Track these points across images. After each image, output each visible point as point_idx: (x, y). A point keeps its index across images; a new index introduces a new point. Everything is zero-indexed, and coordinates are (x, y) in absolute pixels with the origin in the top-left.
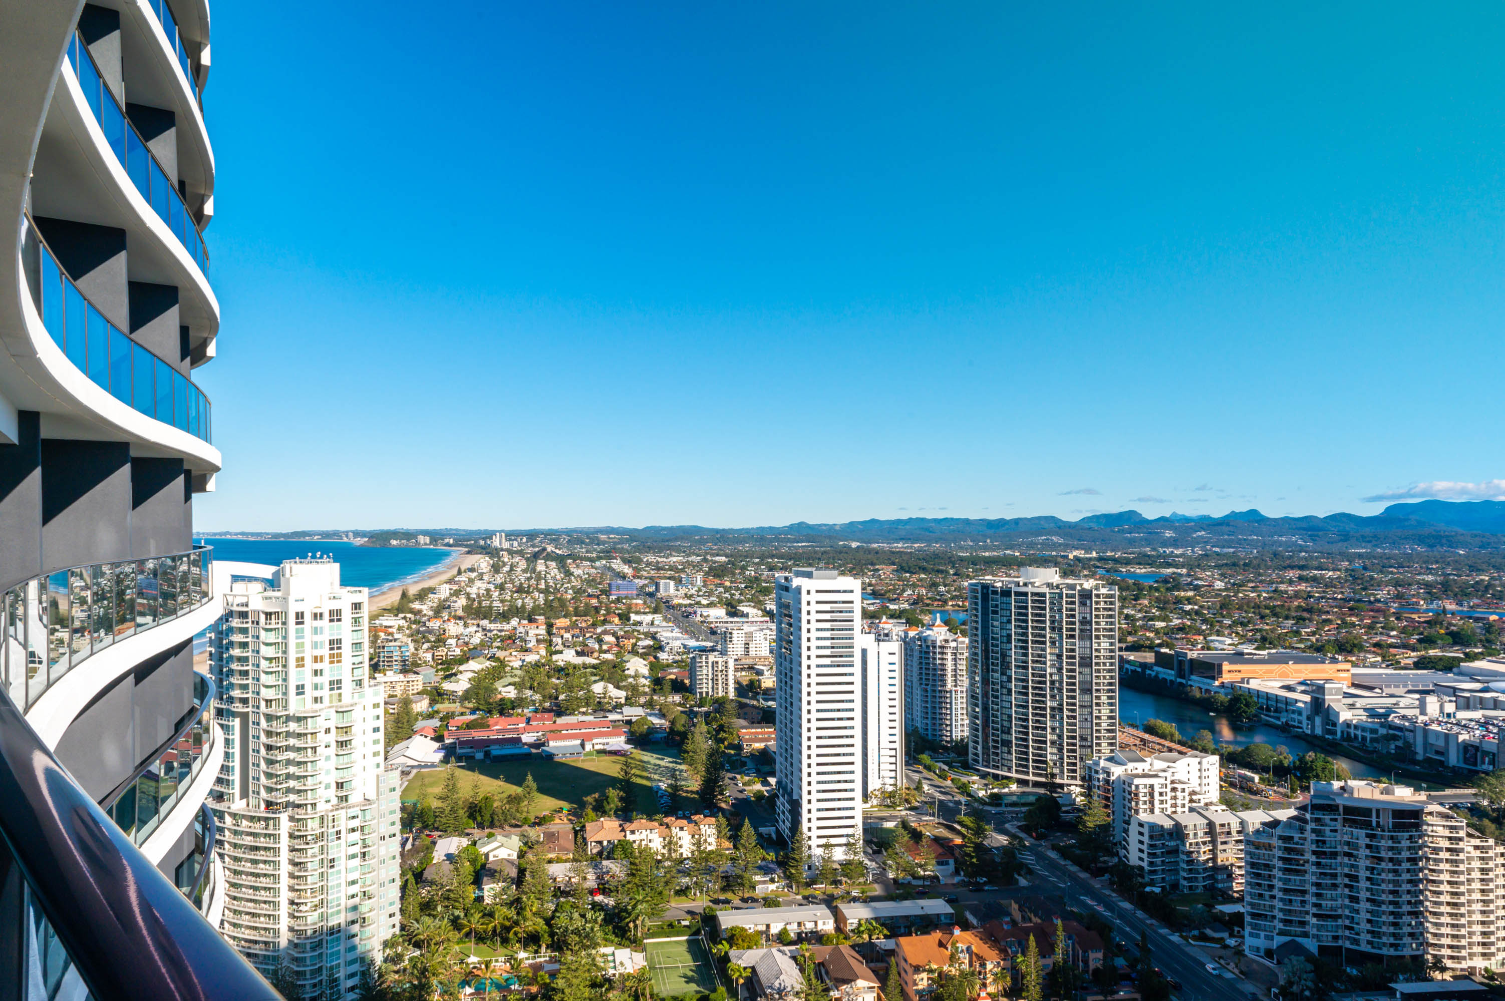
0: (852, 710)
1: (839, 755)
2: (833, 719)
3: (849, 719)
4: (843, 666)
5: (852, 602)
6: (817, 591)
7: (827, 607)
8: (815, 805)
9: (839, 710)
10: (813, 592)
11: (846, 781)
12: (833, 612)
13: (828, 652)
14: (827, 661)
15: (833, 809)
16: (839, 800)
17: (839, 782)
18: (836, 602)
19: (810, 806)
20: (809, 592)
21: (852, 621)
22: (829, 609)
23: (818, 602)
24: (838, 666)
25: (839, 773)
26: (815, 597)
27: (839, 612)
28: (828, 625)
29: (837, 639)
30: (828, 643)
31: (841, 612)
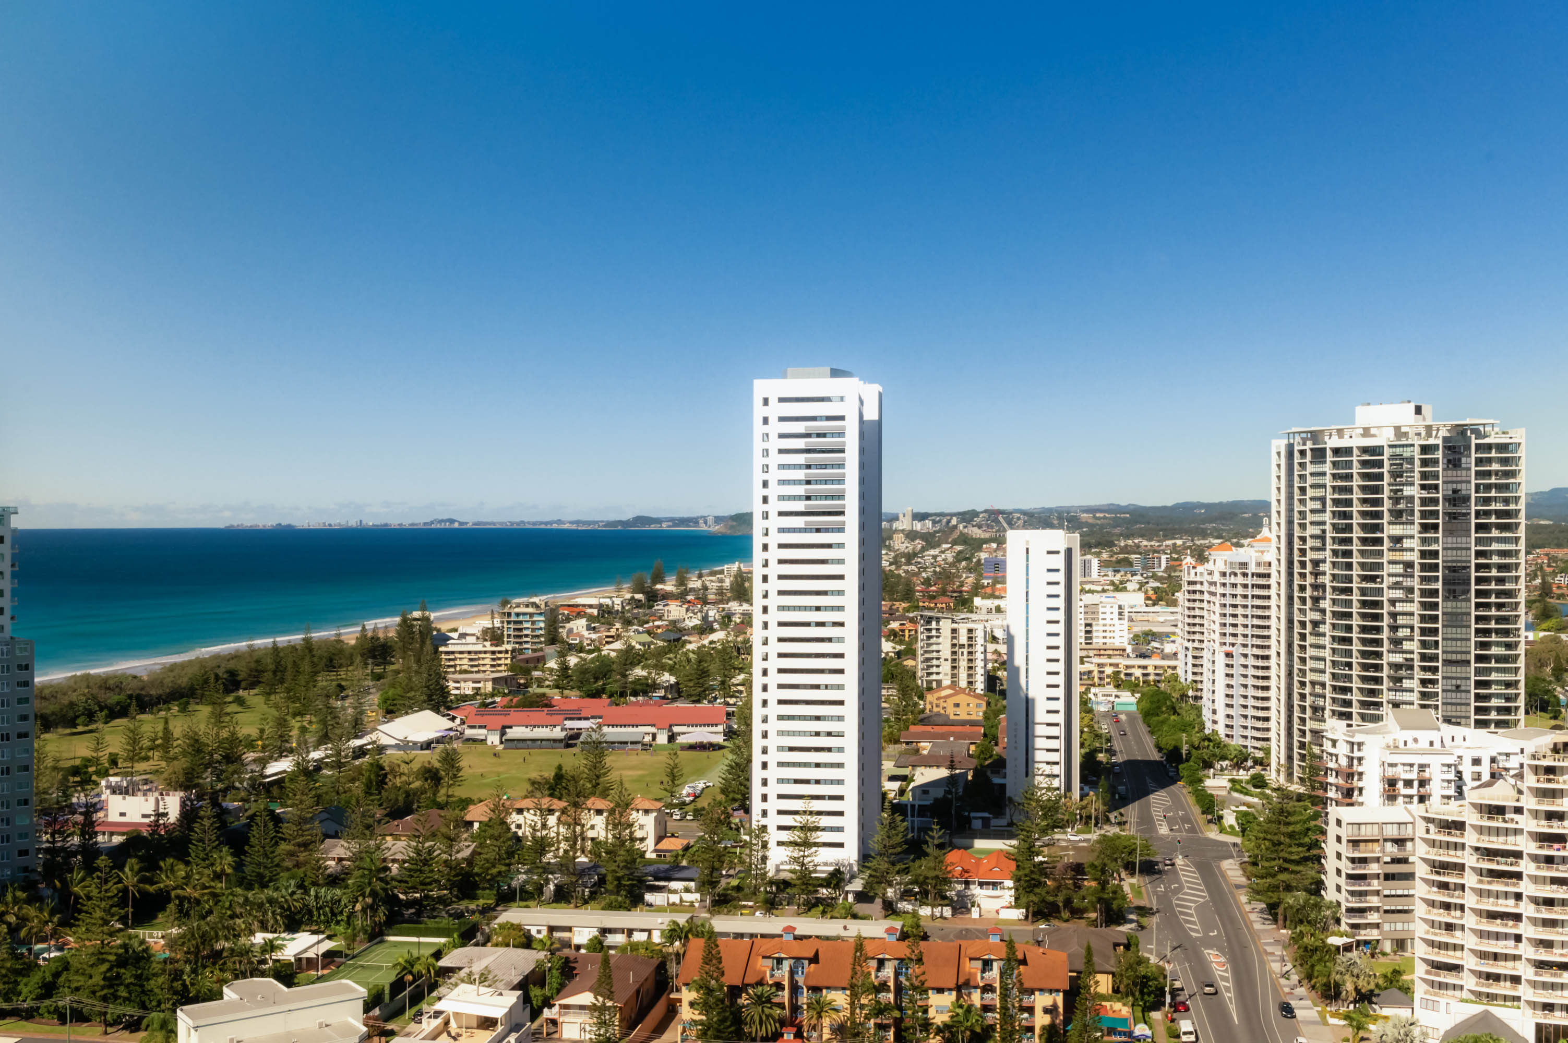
0: (840, 608)
1: (817, 687)
2: (808, 624)
3: (834, 625)
4: (827, 530)
5: (842, 418)
6: (781, 400)
7: (800, 427)
8: (773, 773)
9: (818, 609)
10: (773, 401)
11: (829, 734)
12: (808, 435)
13: (800, 506)
14: (799, 522)
15: (807, 782)
16: (818, 765)
17: (817, 734)
18: (814, 419)
20: (765, 401)
21: (842, 451)
22: (803, 431)
23: (782, 419)
24: (818, 530)
25: (818, 718)
26: (777, 410)
27: (819, 435)
28: (801, 459)
29: (817, 482)
30: (801, 490)
31: (824, 435)
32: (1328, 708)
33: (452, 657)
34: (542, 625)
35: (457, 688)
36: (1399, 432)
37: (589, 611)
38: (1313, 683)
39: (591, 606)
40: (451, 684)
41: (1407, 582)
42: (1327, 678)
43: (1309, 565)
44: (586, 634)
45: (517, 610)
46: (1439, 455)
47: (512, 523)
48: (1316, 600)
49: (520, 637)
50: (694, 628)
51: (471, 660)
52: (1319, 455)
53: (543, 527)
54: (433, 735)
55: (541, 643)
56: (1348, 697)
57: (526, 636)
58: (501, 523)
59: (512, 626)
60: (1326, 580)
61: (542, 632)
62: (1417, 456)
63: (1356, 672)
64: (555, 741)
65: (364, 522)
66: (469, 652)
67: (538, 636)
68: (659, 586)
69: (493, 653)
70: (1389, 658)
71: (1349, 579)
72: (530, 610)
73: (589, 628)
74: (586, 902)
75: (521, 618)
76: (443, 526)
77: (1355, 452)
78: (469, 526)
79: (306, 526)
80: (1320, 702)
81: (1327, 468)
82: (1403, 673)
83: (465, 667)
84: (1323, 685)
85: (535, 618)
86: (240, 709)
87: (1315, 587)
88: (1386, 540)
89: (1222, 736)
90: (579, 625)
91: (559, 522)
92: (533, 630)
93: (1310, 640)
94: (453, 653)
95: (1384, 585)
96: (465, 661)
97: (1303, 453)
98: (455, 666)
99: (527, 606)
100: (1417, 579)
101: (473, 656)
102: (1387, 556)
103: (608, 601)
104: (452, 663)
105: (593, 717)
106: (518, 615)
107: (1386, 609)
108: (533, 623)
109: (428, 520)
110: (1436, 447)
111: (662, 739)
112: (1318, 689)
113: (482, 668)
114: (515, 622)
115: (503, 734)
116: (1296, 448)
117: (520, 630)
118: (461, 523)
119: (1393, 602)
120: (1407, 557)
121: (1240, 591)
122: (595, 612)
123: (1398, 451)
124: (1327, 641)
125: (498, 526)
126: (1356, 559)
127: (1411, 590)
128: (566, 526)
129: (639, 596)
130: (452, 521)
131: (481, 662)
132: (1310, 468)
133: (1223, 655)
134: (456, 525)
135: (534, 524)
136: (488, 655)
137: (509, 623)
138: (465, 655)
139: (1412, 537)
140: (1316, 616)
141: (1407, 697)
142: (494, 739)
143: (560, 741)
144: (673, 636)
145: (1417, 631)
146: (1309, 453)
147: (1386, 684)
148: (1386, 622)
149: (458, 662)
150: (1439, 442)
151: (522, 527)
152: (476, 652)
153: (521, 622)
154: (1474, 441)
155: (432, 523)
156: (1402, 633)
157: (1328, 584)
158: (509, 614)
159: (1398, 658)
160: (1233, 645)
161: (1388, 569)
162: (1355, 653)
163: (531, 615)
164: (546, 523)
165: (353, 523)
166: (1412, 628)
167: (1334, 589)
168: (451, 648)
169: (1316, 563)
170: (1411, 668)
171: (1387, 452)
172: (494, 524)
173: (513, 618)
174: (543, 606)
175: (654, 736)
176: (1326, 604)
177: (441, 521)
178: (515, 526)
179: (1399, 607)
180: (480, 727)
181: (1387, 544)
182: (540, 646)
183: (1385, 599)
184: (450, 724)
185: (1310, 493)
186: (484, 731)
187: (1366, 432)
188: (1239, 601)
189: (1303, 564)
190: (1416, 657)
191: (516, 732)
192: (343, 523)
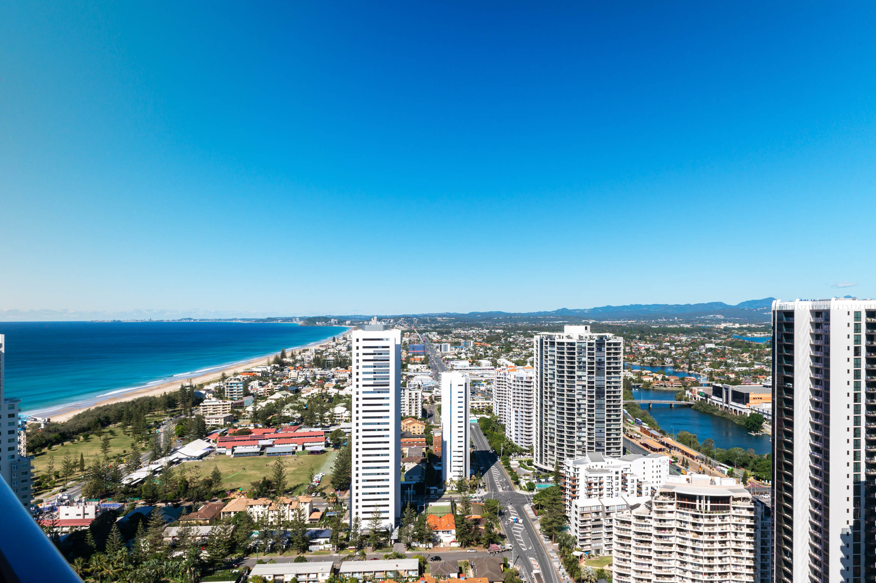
0: (388, 423)
1: (378, 455)
2: (374, 430)
3: (386, 430)
4: (382, 392)
5: (388, 347)
6: (364, 340)
7: (371, 351)
8: (361, 491)
9: (379, 424)
10: (361, 340)
11: (383, 474)
12: (375, 354)
13: (371, 382)
14: (371, 389)
15: (374, 493)
16: (378, 487)
17: (378, 474)
18: (377, 347)
19: (357, 491)
20: (358, 340)
21: (388, 360)
22: (372, 352)
23: (364, 347)
24: (379, 392)
25: (378, 468)
26: (362, 343)
27: (379, 354)
28: (371, 363)
29: (378, 373)
30: (371, 376)
31: (381, 354)
32: (556, 438)
33: (205, 407)
34: (242, 388)
35: (209, 422)
36: (580, 337)
37: (258, 374)
38: (550, 428)
39: (258, 372)
40: (206, 420)
41: (583, 393)
42: (555, 427)
43: (548, 384)
44: (258, 387)
45: (231, 382)
46: (594, 346)
47: (216, 320)
48: (551, 397)
49: (232, 393)
50: (302, 383)
51: (214, 408)
52: (552, 344)
53: (229, 321)
54: (202, 452)
55: (241, 395)
56: (563, 434)
57: (235, 392)
58: (211, 320)
59: (229, 388)
60: (555, 390)
61: (242, 391)
62: (587, 347)
63: (565, 425)
64: (256, 453)
65: (152, 319)
66: (213, 405)
67: (240, 392)
68: (284, 359)
69: (223, 405)
70: (578, 420)
71: (563, 391)
72: (237, 382)
73: (260, 384)
74: (284, 551)
75: (233, 385)
76: (186, 321)
77: (566, 344)
78: (198, 321)
79: (126, 321)
80: (553, 435)
81: (555, 349)
82: (582, 425)
83: (211, 412)
84: (554, 429)
85: (239, 385)
86: (111, 436)
87: (551, 393)
88: (576, 377)
89: (514, 442)
90: (255, 384)
91: (236, 319)
92: (238, 390)
93: (549, 412)
94: (206, 406)
95: (576, 393)
96: (211, 409)
97: (546, 343)
98: (207, 411)
99: (235, 380)
100: (587, 392)
101: (215, 407)
102: (577, 383)
103: (265, 369)
104: (205, 410)
105: (270, 438)
106: (231, 384)
107: (576, 402)
108: (238, 387)
109: (180, 319)
110: (593, 343)
111: (300, 449)
112: (552, 431)
113: (218, 412)
114: (230, 387)
115: (233, 450)
116: (544, 340)
117: (232, 390)
118: (194, 320)
119: (578, 400)
120: (583, 383)
121: (520, 388)
122: (260, 374)
123: (580, 344)
124: (555, 413)
125: (210, 321)
126: (566, 383)
127: (585, 395)
128: (239, 321)
129: (277, 365)
130: (190, 319)
131: (218, 409)
132: (549, 349)
133: (514, 411)
134: (192, 321)
135: (225, 320)
136: (221, 406)
137: (227, 387)
138: (211, 407)
139: (585, 376)
140: (551, 404)
141: (583, 434)
142: (229, 453)
143: (258, 453)
144: (295, 388)
145: (587, 410)
146: (549, 343)
147: (576, 429)
148: (576, 406)
149: (208, 409)
150: (594, 341)
151: (220, 321)
152: (216, 405)
153: (232, 387)
154: (606, 342)
155: (182, 320)
156: (582, 411)
157: (556, 392)
158: (228, 384)
159: (580, 420)
160: (518, 408)
161: (577, 387)
162: (565, 418)
163: (237, 384)
164: (230, 320)
165: (147, 320)
166: (585, 410)
167: (558, 394)
168: (205, 404)
169: (551, 384)
170: (585, 424)
171: (577, 345)
172: (208, 320)
173: (229, 385)
174: (242, 380)
175: (296, 448)
176: (555, 399)
177: (185, 319)
178: (217, 321)
179: (581, 402)
180: (223, 447)
181: (576, 378)
182: (240, 397)
183: (576, 398)
184: (208, 445)
185: (549, 358)
186: (225, 449)
187: (568, 337)
188: (520, 391)
189: (546, 384)
190: (586, 420)
191: (239, 449)
192: (143, 319)
